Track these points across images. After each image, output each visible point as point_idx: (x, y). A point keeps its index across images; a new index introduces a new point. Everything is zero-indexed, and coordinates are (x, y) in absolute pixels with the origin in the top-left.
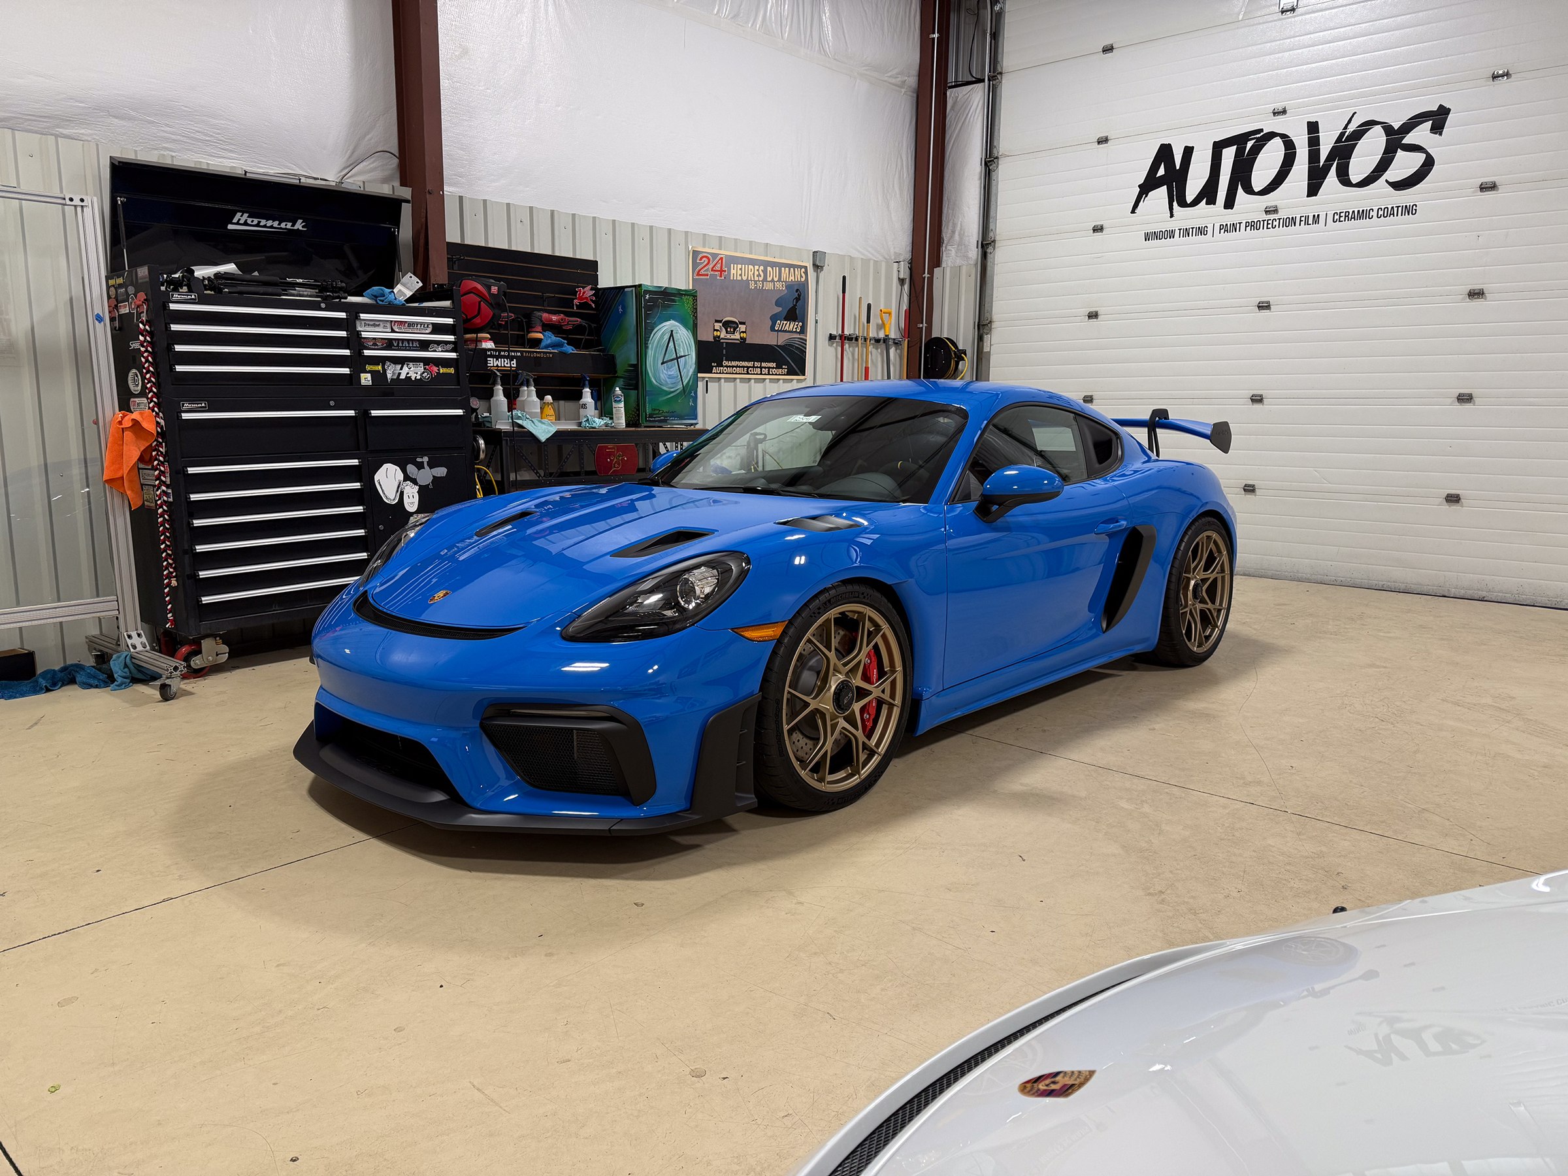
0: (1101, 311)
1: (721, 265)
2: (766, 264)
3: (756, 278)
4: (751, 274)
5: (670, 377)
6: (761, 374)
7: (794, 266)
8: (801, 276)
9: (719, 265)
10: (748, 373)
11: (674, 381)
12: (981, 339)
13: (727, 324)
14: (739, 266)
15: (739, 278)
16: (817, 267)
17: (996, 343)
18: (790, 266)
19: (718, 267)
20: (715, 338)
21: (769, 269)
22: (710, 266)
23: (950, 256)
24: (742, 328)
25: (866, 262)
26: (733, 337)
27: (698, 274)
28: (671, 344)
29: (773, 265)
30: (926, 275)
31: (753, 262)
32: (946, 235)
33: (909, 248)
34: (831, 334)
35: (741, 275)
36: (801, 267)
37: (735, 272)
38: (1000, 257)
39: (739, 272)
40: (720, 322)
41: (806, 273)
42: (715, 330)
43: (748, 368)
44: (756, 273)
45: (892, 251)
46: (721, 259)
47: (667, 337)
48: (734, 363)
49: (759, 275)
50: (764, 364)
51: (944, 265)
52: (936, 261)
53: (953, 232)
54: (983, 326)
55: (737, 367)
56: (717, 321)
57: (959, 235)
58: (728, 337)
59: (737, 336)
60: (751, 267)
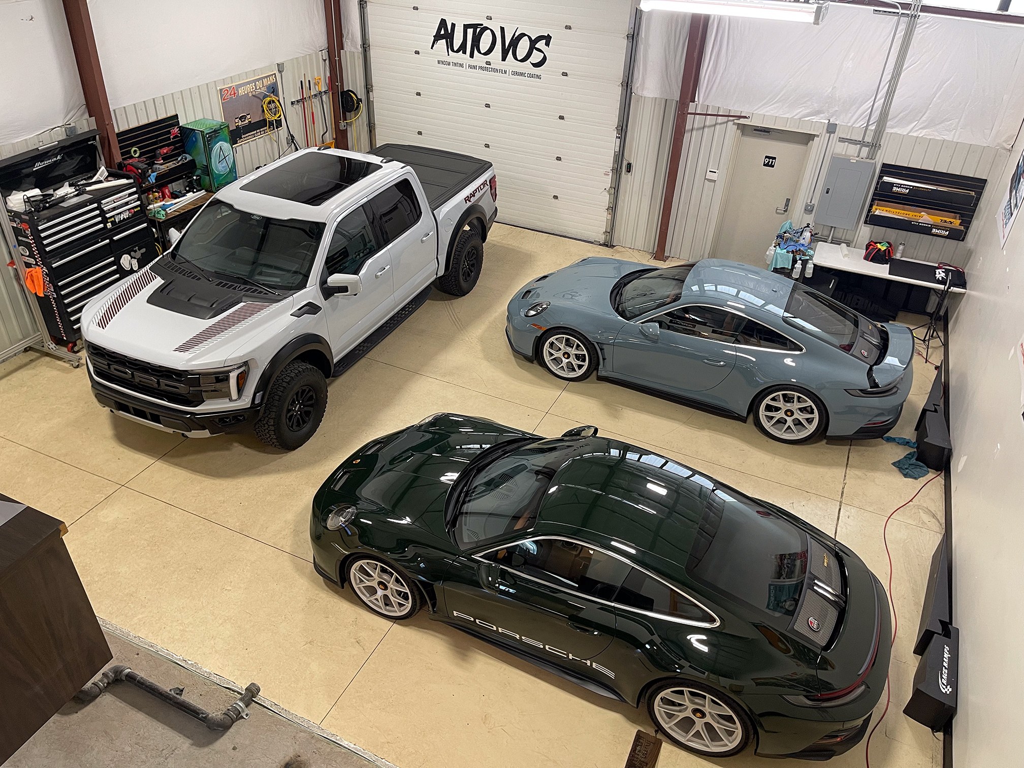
0: (422, 93)
1: (234, 90)
2: (255, 81)
3: (252, 90)
4: (249, 89)
5: (223, 167)
6: (261, 134)
7: (269, 76)
8: (273, 80)
9: (233, 91)
10: (254, 137)
11: (225, 168)
12: (368, 92)
13: (241, 118)
14: (243, 88)
15: (244, 94)
16: (280, 72)
17: (375, 96)
18: (266, 77)
19: (233, 93)
20: (236, 127)
21: (257, 83)
22: (229, 94)
23: (347, 44)
24: (249, 117)
25: (304, 57)
26: (245, 123)
27: (224, 100)
28: (221, 152)
29: (258, 80)
30: (337, 59)
31: (249, 83)
32: (344, 32)
33: (326, 41)
34: (292, 102)
35: (244, 92)
36: (272, 75)
37: (241, 92)
39: (243, 91)
40: (238, 118)
41: (275, 77)
42: (236, 123)
43: (254, 134)
44: (251, 87)
45: (317, 46)
46: (234, 88)
47: (219, 150)
48: (247, 135)
49: (253, 88)
50: (261, 130)
51: (345, 49)
52: (341, 47)
53: (348, 33)
54: (368, 88)
55: (249, 136)
56: (236, 119)
57: (352, 35)
58: (243, 123)
59: (247, 121)
60: (248, 86)
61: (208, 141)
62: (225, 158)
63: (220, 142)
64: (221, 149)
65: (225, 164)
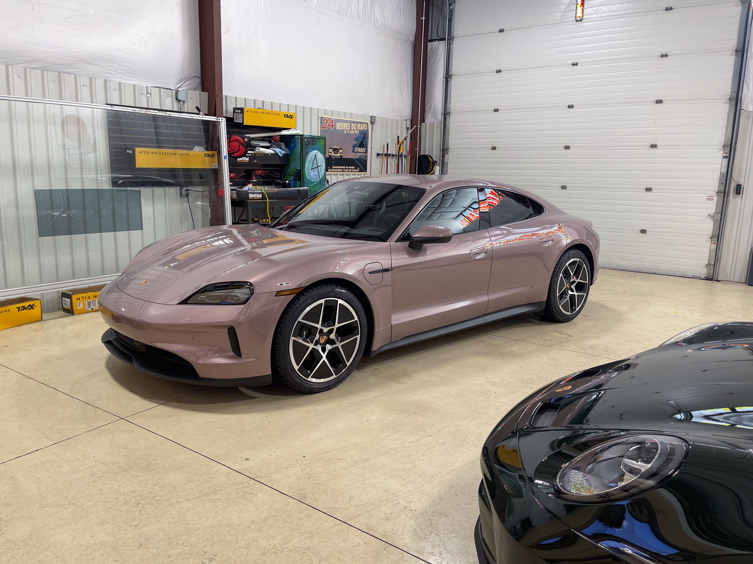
0: (497, 146)
1: (333, 123)
2: (351, 122)
3: (347, 129)
4: (345, 127)
5: (315, 175)
6: (348, 172)
7: (363, 123)
8: (366, 128)
9: (331, 123)
10: (343, 172)
11: (316, 177)
12: (443, 156)
13: (335, 150)
14: (340, 123)
15: (340, 129)
16: (372, 123)
17: (450, 158)
18: (361, 123)
19: (331, 125)
20: (329, 156)
21: (352, 124)
22: (328, 124)
23: (429, 118)
24: (341, 151)
25: (392, 120)
26: (337, 155)
27: (323, 128)
28: (315, 161)
29: (354, 122)
30: (419, 126)
31: (346, 121)
32: (427, 109)
33: (410, 114)
34: (378, 153)
35: (340, 127)
36: (365, 123)
37: (338, 126)
38: (453, 120)
39: (340, 126)
40: (331, 148)
41: (368, 126)
42: (329, 152)
43: (343, 169)
44: (347, 126)
45: (403, 115)
46: (332, 120)
47: (313, 157)
48: (337, 167)
49: (348, 127)
50: (349, 167)
51: (426, 122)
52: (423, 120)
53: (431, 107)
54: (444, 150)
55: (338, 169)
57: (433, 109)
58: (335, 155)
59: (338, 155)
60: (345, 124)
61: (306, 145)
62: (318, 167)
63: (316, 151)
64: (315, 157)
65: (316, 173)
